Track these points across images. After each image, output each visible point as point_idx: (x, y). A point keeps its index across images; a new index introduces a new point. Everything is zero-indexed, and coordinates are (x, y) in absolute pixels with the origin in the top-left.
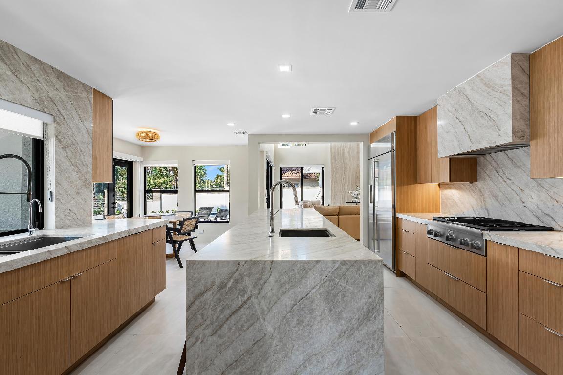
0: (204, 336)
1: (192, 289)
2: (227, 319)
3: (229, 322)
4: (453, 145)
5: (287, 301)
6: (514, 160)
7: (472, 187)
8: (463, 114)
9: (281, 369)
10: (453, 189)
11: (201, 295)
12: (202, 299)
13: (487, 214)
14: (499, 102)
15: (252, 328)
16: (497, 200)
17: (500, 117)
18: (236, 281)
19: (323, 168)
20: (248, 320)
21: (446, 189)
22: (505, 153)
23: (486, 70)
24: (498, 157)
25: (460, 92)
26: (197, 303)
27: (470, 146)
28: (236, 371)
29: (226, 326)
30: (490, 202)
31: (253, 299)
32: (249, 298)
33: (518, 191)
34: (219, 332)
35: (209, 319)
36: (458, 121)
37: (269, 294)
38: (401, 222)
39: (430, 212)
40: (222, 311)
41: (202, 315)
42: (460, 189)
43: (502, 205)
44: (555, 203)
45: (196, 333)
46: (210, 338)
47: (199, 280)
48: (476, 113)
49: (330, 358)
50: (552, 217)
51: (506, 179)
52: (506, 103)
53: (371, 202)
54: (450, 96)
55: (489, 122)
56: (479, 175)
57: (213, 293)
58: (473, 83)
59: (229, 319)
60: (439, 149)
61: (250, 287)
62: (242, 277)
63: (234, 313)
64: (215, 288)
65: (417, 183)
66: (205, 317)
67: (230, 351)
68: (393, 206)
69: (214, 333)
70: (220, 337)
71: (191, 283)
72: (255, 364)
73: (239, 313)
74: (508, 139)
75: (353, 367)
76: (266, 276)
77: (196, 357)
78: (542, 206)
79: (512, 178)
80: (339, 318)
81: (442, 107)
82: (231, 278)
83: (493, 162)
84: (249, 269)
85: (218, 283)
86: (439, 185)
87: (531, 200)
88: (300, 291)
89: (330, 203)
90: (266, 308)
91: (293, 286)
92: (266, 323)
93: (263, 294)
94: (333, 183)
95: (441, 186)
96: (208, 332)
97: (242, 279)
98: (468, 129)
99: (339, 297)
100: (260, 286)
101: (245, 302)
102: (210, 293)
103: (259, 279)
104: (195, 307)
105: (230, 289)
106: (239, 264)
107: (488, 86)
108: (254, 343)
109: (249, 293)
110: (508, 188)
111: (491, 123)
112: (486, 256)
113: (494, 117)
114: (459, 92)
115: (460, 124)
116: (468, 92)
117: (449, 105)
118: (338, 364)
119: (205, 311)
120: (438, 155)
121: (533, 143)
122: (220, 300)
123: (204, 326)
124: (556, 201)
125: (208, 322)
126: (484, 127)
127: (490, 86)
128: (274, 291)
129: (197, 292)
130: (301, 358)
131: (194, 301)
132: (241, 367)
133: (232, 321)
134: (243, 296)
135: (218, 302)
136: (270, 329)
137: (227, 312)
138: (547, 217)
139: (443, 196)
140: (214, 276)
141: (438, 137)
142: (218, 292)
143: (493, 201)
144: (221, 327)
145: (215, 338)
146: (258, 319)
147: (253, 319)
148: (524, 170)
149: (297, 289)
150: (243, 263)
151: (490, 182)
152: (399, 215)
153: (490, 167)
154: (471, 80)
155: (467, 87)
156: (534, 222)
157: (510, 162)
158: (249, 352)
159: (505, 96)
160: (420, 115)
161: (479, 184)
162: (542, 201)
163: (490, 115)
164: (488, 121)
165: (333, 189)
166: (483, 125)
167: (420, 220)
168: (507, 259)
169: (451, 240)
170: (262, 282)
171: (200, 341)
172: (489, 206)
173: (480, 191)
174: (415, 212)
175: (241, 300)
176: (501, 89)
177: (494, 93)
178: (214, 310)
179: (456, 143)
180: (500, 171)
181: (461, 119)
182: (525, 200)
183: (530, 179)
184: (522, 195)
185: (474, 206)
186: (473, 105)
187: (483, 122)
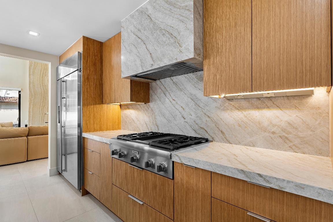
4: (135, 65)
6: (178, 84)
7: (146, 107)
8: (145, 34)
10: (131, 109)
14: (181, 18)
16: (165, 117)
17: (181, 33)
19: (20, 92)
21: (125, 109)
22: (171, 79)
24: (165, 82)
27: (152, 65)
30: (160, 119)
33: (181, 109)
36: (140, 40)
38: (87, 142)
39: (113, 129)
42: (137, 109)
43: (169, 121)
44: (208, 119)
48: (158, 32)
50: (205, 130)
51: (171, 100)
52: (188, 18)
53: (59, 123)
54: (133, 17)
55: (171, 39)
56: (151, 97)
60: (123, 69)
65: (102, 102)
68: (79, 126)
74: (190, 55)
78: (199, 122)
79: (176, 99)
81: (125, 28)
83: (162, 87)
86: (120, 105)
87: (190, 116)
89: (28, 124)
94: (32, 106)
95: (122, 107)
98: (150, 48)
110: (173, 108)
111: (172, 41)
112: (173, 179)
113: (175, 34)
114: (142, 12)
115: (142, 44)
116: (150, 11)
117: (132, 26)
120: (122, 75)
124: (209, 117)
126: (166, 45)
127: (172, 3)
138: (202, 130)
139: (123, 115)
143: (162, 118)
148: (185, 92)
151: (159, 102)
152: (85, 135)
153: (159, 91)
155: (149, 7)
157: (175, 86)
159: (187, 12)
160: (106, 42)
161: (151, 104)
162: (198, 117)
163: (171, 31)
164: (169, 39)
165: (31, 111)
166: (165, 42)
167: (105, 140)
168: (198, 184)
169: (136, 161)
172: (158, 123)
173: (152, 110)
174: (101, 129)
176: (183, 5)
177: (175, 9)
179: (138, 62)
180: (168, 95)
181: (143, 38)
182: (185, 116)
183: (189, 99)
184: (183, 113)
185: (147, 123)
186: (155, 24)
187: (164, 39)
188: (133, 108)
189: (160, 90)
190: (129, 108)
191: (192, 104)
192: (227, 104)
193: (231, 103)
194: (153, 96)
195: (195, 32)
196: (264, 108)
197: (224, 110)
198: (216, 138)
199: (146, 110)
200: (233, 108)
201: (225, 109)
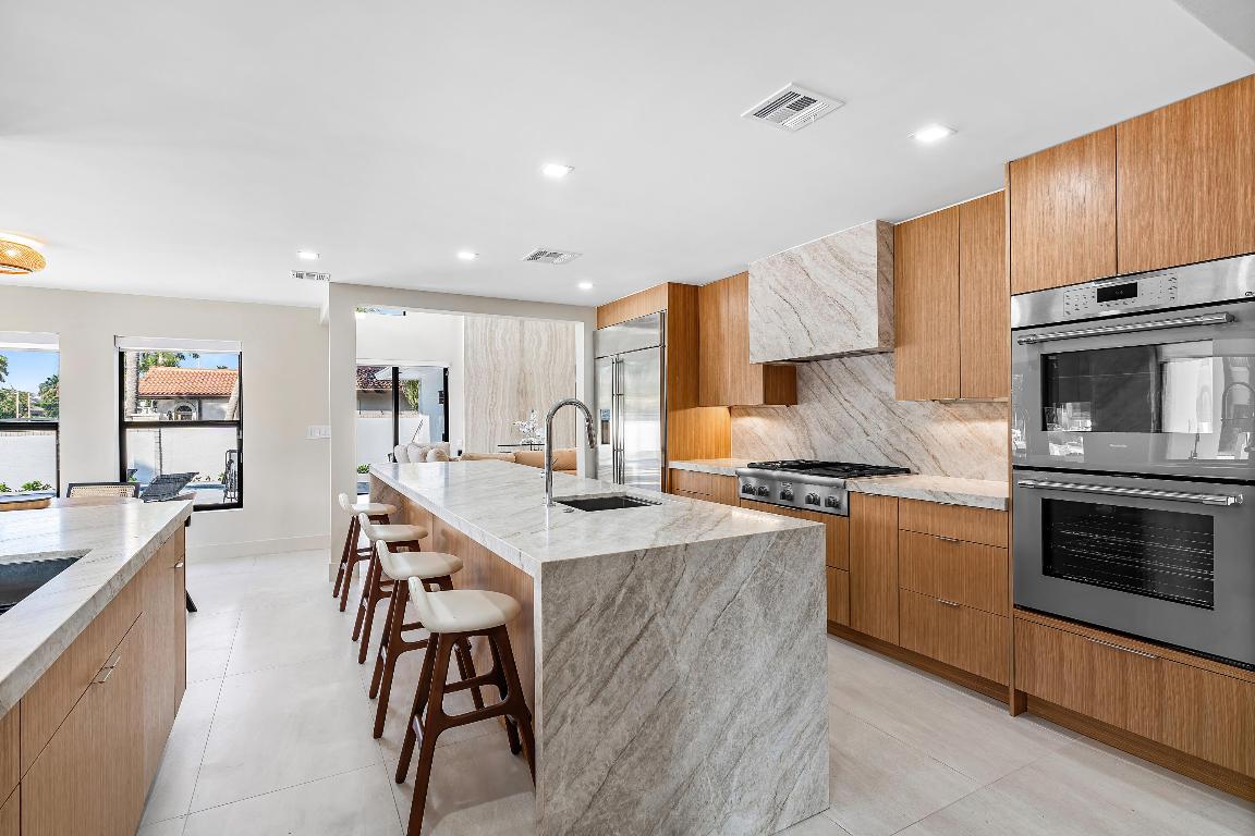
0: (577, 708)
1: (554, 620)
2: (617, 665)
3: (619, 670)
4: (778, 344)
5: (708, 611)
6: (856, 372)
7: (789, 413)
8: (797, 297)
9: (701, 733)
11: (571, 627)
12: (574, 635)
13: (813, 455)
14: (859, 287)
15: (656, 672)
16: (829, 433)
17: (858, 310)
18: (632, 590)
19: (447, 370)
20: (650, 659)
21: (741, 415)
23: (837, 235)
24: (830, 366)
25: (791, 260)
26: (564, 645)
28: (632, 758)
29: (615, 680)
30: (819, 436)
31: (659, 619)
32: (652, 619)
33: (860, 418)
34: (603, 694)
35: (584, 674)
36: (787, 305)
37: (683, 605)
39: (716, 456)
40: (608, 651)
41: (573, 668)
42: (769, 416)
43: (837, 439)
44: (910, 436)
45: (562, 707)
46: (588, 710)
47: (567, 598)
48: (821, 298)
49: (766, 694)
50: (906, 455)
51: (842, 400)
53: (605, 443)
54: (772, 263)
55: (843, 315)
56: (800, 394)
57: (591, 621)
58: (816, 250)
59: (621, 665)
60: (752, 348)
61: (654, 597)
62: (639, 579)
63: (628, 651)
64: (596, 609)
65: (697, 403)
66: (578, 671)
67: (622, 725)
68: (664, 449)
69: (593, 700)
70: (606, 703)
71: (552, 608)
72: (662, 736)
73: (635, 649)
74: (872, 342)
75: (794, 699)
76: (678, 574)
77: (563, 754)
78: (894, 440)
79: (851, 399)
80: (776, 624)
82: (621, 585)
83: (823, 375)
84: (652, 564)
85: (600, 599)
86: (730, 409)
87: (879, 432)
88: (724, 591)
90: (678, 631)
91: (717, 584)
92: (678, 658)
93: (673, 607)
95: (736, 411)
96: (582, 700)
97: (641, 585)
98: (808, 322)
99: (776, 591)
100: (668, 594)
101: (646, 627)
102: (587, 620)
103: (666, 581)
104: (560, 655)
105: (622, 607)
106: (635, 557)
107: (842, 261)
108: (659, 698)
109: (651, 607)
110: (845, 414)
111: (845, 318)
112: (848, 516)
113: (851, 309)
115: (792, 311)
116: (807, 262)
117: (772, 278)
118: (775, 701)
119: (578, 658)
120: (750, 359)
121: (899, 350)
122: (604, 631)
123: (577, 688)
124: (911, 432)
125: (583, 679)
126: (834, 322)
127: (843, 261)
128: (689, 598)
129: (563, 623)
130: (728, 704)
131: (558, 643)
132: (640, 748)
133: (624, 667)
134: (642, 616)
135: (601, 636)
136: (683, 666)
137: (618, 651)
138: (899, 455)
139: (736, 428)
140: (594, 588)
141: (751, 329)
142: (601, 615)
143: (823, 434)
144: (606, 682)
145: (596, 707)
146: (666, 653)
147: (659, 654)
148: (869, 388)
149: (723, 588)
150: (642, 555)
151: (816, 404)
152: (673, 464)
153: (817, 382)
154: (811, 245)
155: (804, 255)
156: (883, 462)
158: (651, 718)
159: (868, 280)
160: (705, 286)
161: (801, 408)
162: (892, 432)
163: (843, 303)
164: (839, 314)
165: (469, 417)
166: (832, 317)
168: (881, 515)
169: (789, 498)
170: (671, 584)
171: (569, 720)
172: (816, 444)
173: (802, 419)
174: (695, 457)
175: (639, 625)
176: (860, 268)
177: (849, 272)
178: (594, 652)
179: (785, 342)
180: (834, 390)
181: (794, 303)
182: (870, 431)
183: (877, 401)
184: (865, 424)
185: (791, 443)
186: (814, 285)
187: (832, 313)
188: (759, 415)
189: (820, 381)
190: (749, 415)
191: (881, 409)
192: (942, 410)
193: (947, 408)
194: (803, 391)
195: (880, 311)
196: (997, 419)
197: (936, 421)
198: (924, 468)
199: (789, 418)
200: (952, 418)
201: (939, 420)
